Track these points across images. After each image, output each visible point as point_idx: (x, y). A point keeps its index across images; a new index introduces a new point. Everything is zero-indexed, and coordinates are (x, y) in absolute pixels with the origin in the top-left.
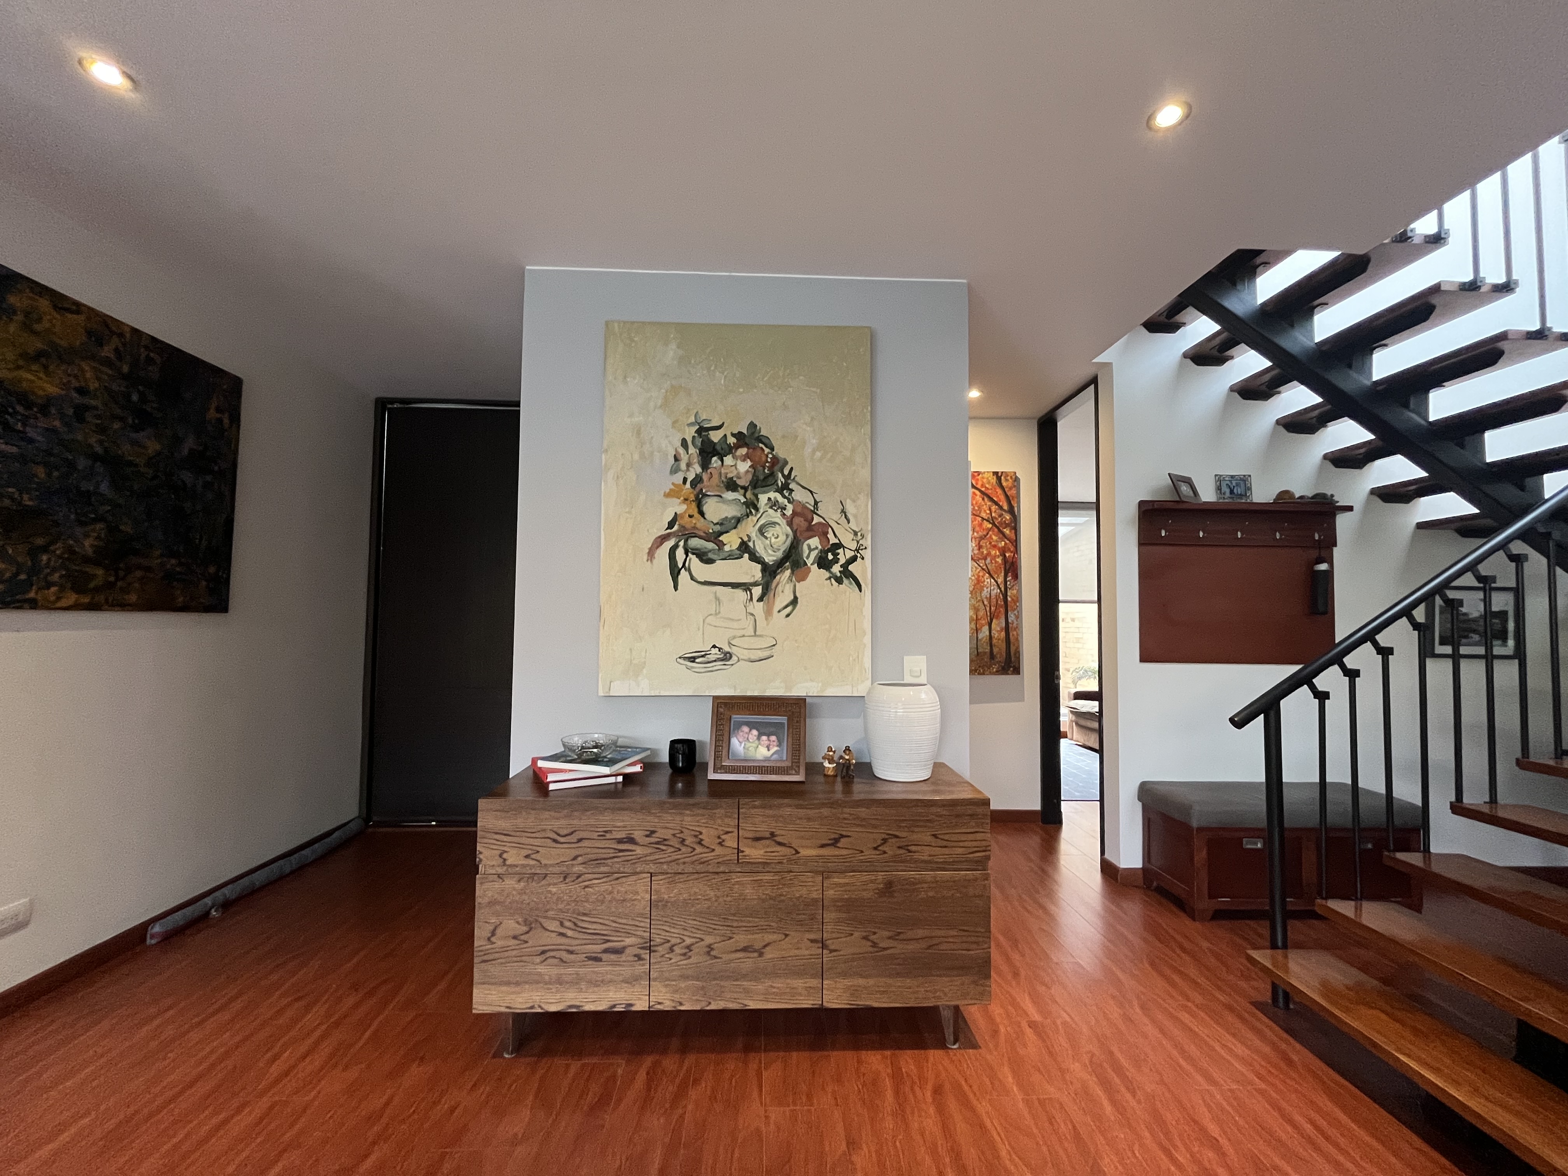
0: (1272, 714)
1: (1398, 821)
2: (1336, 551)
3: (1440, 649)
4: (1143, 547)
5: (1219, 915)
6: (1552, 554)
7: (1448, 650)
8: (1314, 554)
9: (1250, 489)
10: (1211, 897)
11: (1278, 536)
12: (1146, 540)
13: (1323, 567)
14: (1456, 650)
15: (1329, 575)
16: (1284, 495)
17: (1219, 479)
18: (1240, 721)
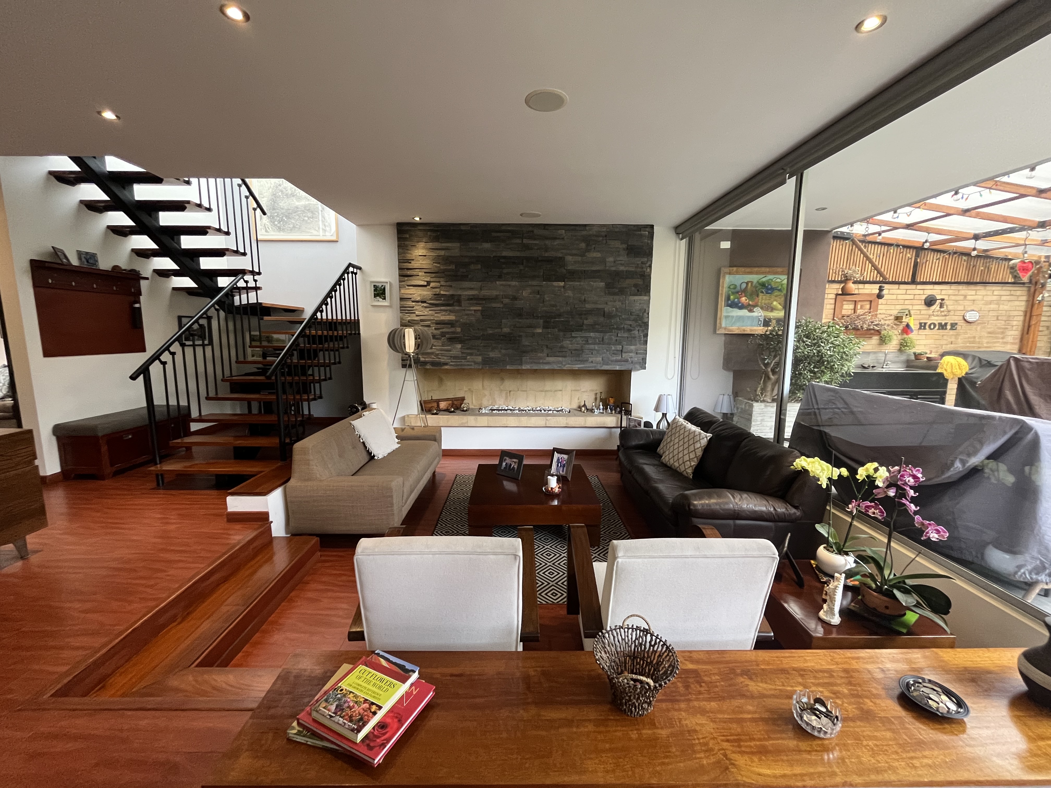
0: (147, 372)
1: (182, 412)
2: (142, 298)
3: (188, 343)
4: (37, 289)
5: (117, 473)
6: (226, 310)
7: (191, 343)
8: (132, 299)
9: (97, 261)
10: (112, 465)
11: (115, 288)
12: (37, 285)
13: (137, 305)
14: (194, 343)
15: (139, 309)
16: (115, 268)
17: (80, 254)
18: (134, 377)
